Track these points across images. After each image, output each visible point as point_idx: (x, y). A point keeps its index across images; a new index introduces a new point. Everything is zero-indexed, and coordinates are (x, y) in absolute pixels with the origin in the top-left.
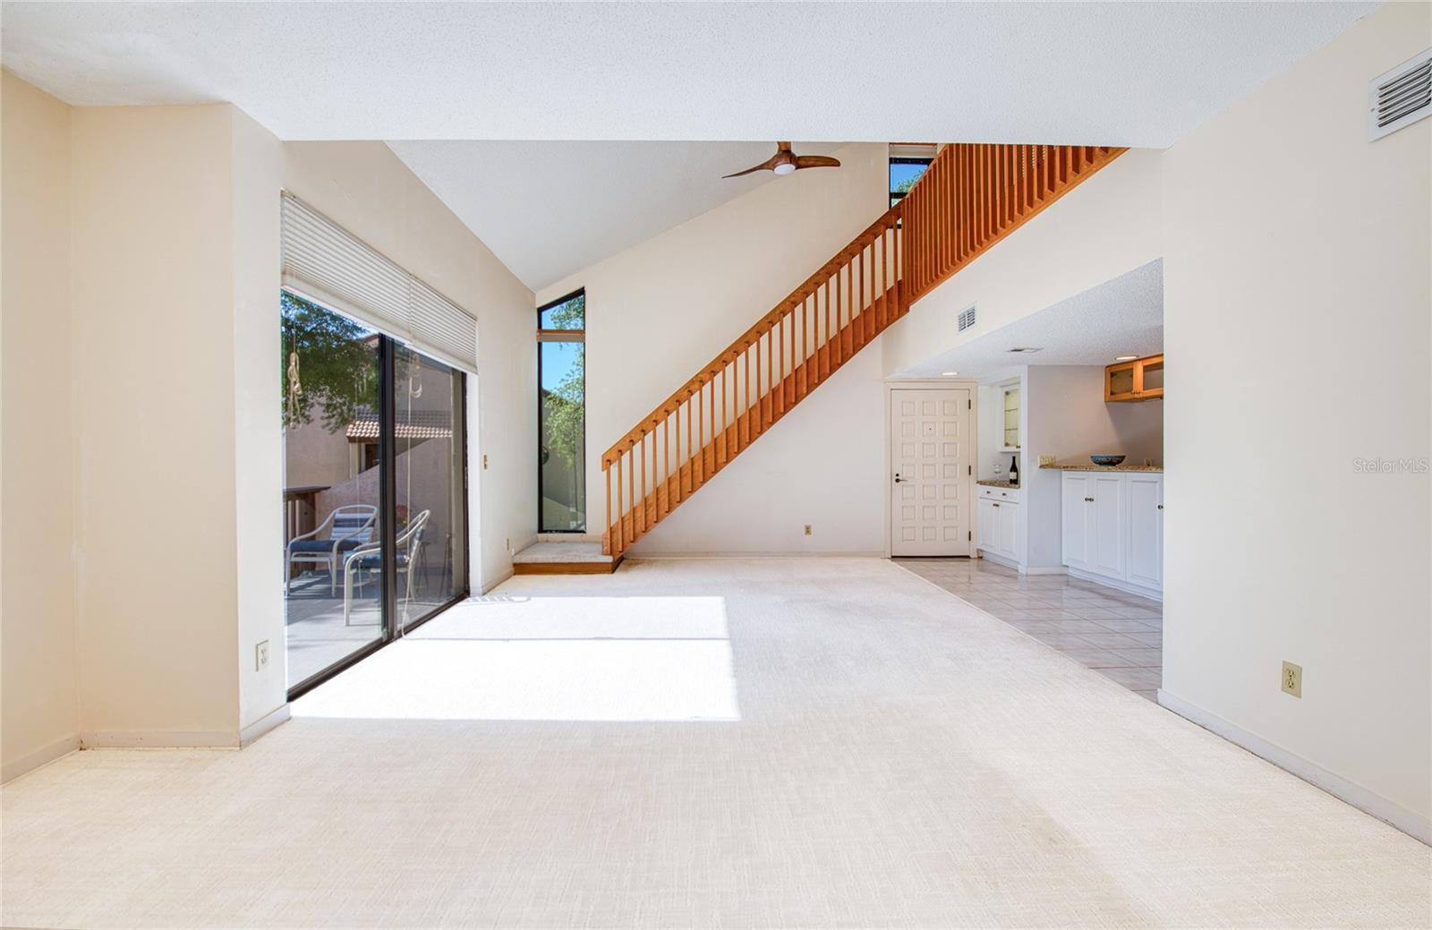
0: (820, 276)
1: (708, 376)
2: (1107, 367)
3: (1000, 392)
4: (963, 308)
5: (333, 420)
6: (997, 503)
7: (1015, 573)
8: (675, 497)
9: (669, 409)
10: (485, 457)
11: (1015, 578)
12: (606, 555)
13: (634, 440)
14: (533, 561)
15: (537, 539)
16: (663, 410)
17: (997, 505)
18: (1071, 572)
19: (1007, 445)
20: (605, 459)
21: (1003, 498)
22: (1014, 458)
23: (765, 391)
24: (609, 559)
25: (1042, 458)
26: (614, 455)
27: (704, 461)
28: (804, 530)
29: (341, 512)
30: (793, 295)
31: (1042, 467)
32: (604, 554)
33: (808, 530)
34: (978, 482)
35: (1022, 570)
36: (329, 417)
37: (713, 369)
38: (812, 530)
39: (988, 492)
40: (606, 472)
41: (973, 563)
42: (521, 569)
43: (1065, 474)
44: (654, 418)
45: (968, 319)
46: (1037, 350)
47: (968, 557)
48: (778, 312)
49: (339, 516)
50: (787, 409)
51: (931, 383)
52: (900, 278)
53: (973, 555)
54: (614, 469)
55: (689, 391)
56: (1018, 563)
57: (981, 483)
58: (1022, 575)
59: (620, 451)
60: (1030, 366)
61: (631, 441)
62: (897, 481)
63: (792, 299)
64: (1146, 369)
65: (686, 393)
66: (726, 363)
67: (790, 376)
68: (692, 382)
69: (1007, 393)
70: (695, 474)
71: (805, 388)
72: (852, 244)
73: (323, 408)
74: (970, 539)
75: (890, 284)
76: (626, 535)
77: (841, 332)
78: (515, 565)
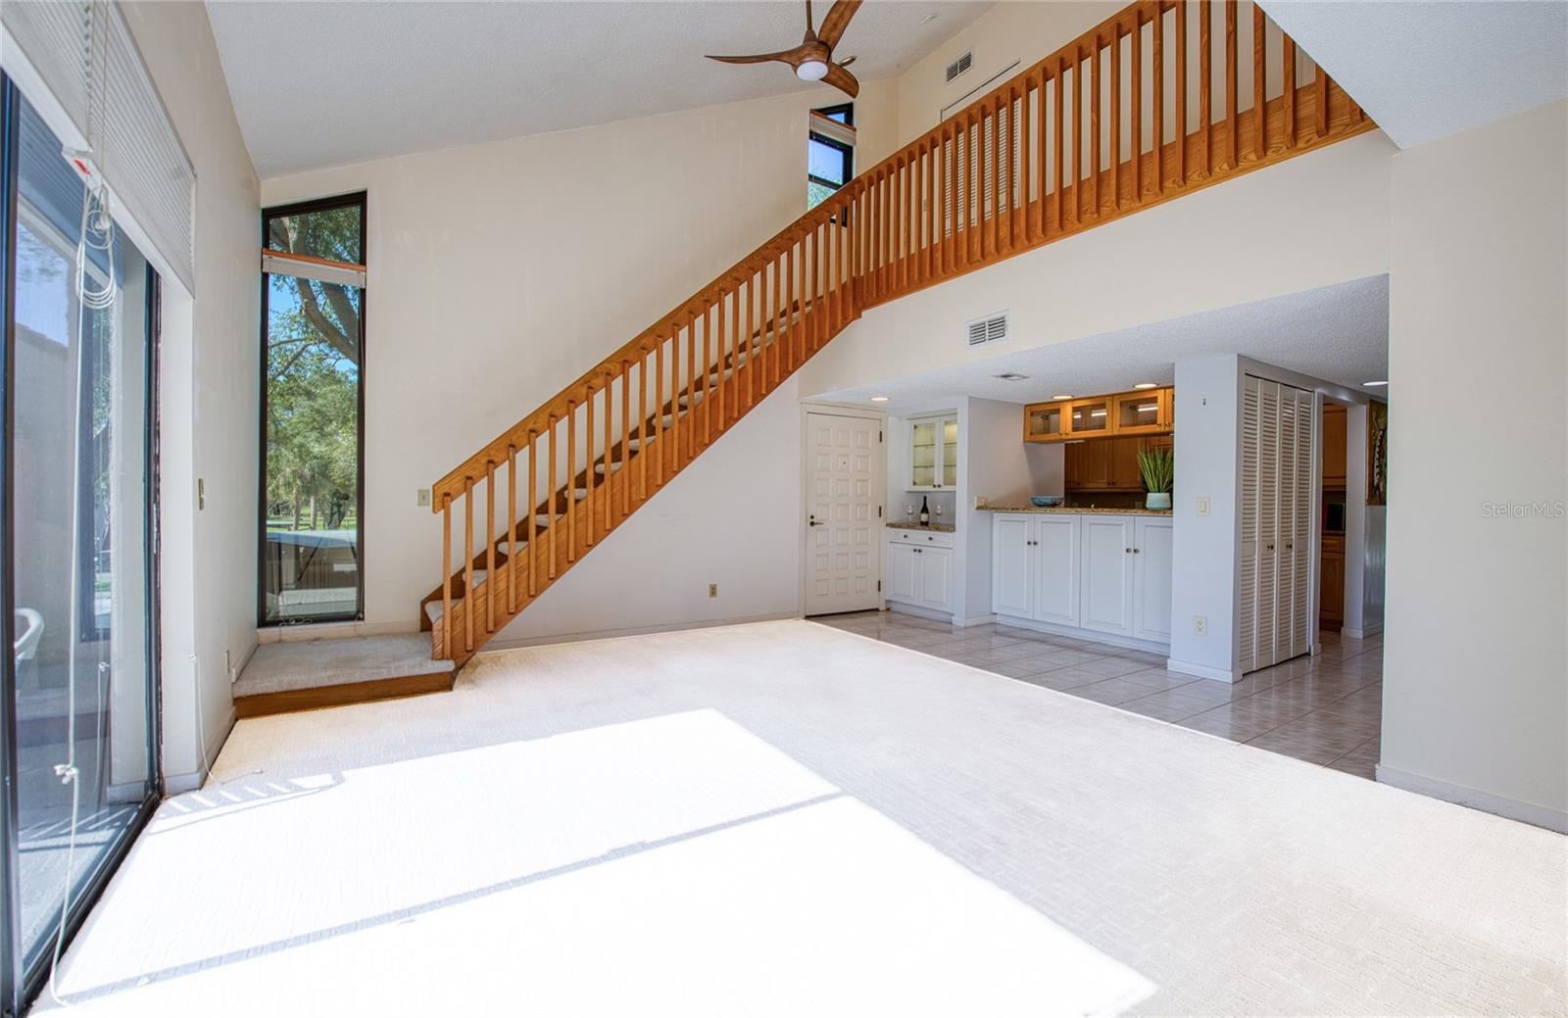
0: (768, 251)
1: (618, 365)
2: (1026, 406)
3: (908, 426)
4: (985, 315)
6: (918, 548)
7: (948, 626)
8: (565, 554)
9: (557, 413)
11: (950, 632)
12: (443, 659)
13: (495, 460)
15: (258, 639)
16: (548, 414)
17: (920, 551)
18: (998, 619)
19: (915, 484)
20: (440, 492)
21: (929, 543)
22: (925, 498)
24: (449, 667)
25: (978, 498)
26: (457, 484)
28: (709, 591)
31: (979, 508)
32: (437, 658)
33: (713, 591)
34: (887, 525)
35: (959, 621)
37: (626, 358)
38: (719, 591)
39: (905, 536)
40: (442, 513)
41: (882, 616)
43: (998, 516)
44: (531, 426)
45: (992, 329)
46: (1025, 378)
47: (877, 610)
48: (716, 289)
50: (728, 425)
51: (845, 411)
53: (882, 607)
54: (458, 506)
55: (590, 388)
56: (953, 615)
57: (892, 525)
58: (959, 629)
59: (469, 478)
60: (970, 398)
61: (490, 462)
62: (812, 524)
63: (736, 273)
64: (1076, 410)
65: (584, 390)
66: (646, 350)
68: (594, 373)
69: (915, 427)
70: (598, 516)
71: (750, 400)
74: (879, 589)
78: (237, 701)
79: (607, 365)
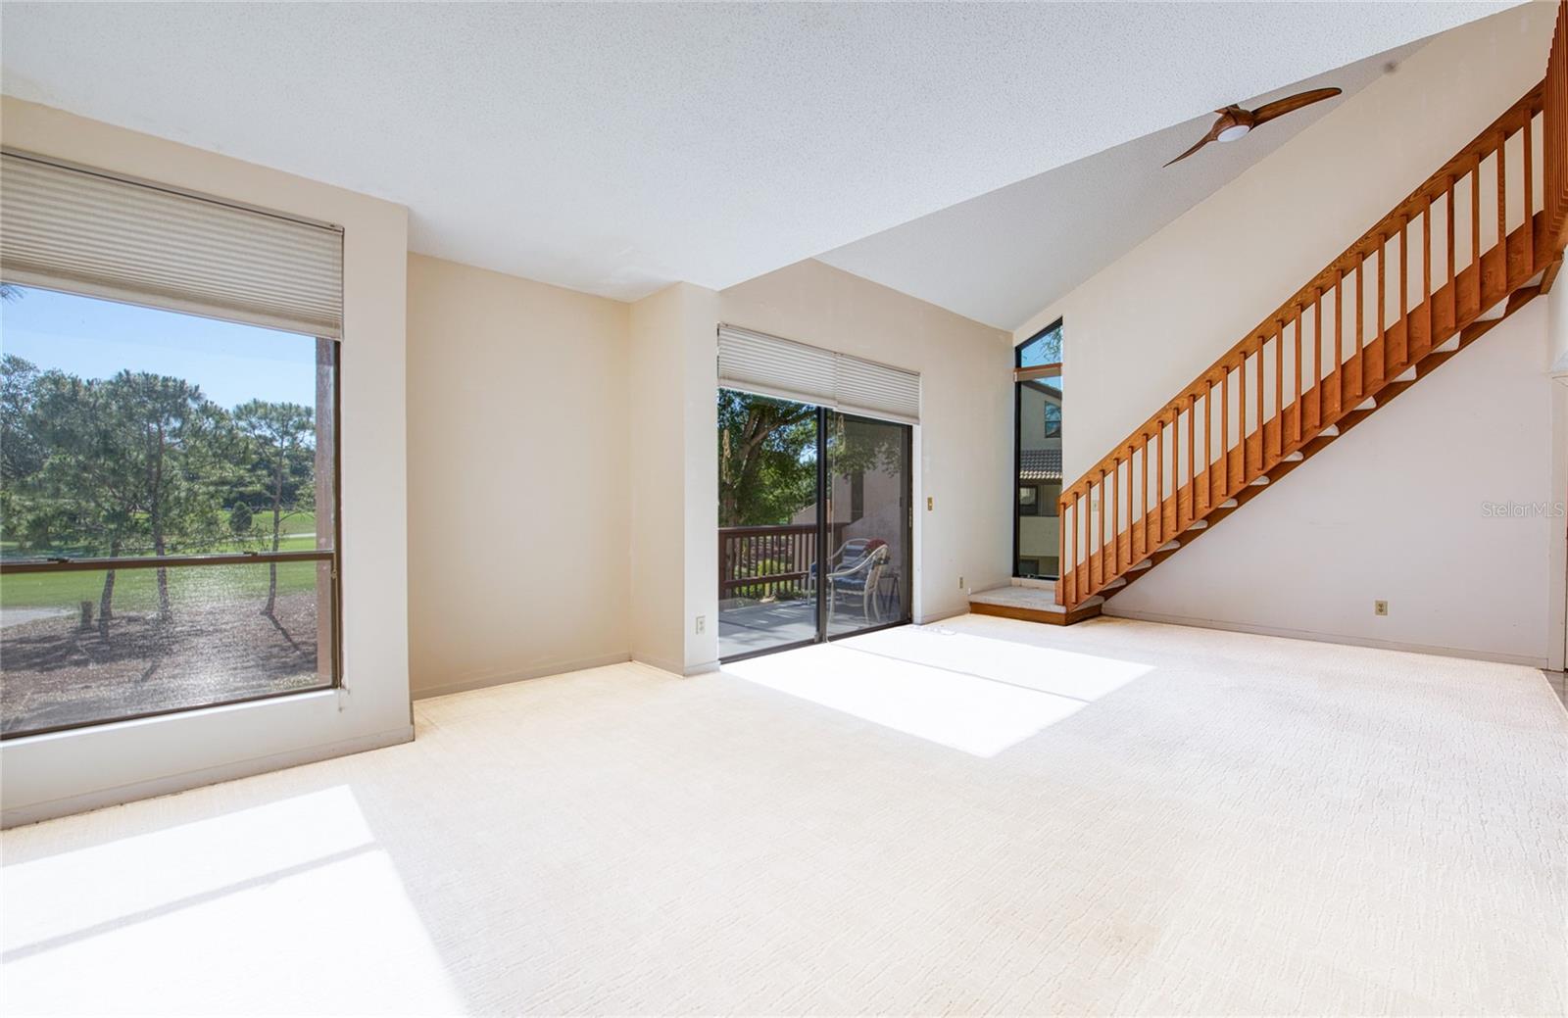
1: (1186, 401)
5: (891, 466)
8: (1140, 547)
9: (1135, 445)
10: (930, 500)
12: (1059, 605)
13: (1093, 481)
14: (987, 602)
15: (1011, 581)
16: (1128, 444)
23: (1270, 413)
24: (1062, 610)
26: (1069, 497)
27: (1178, 505)
28: (1373, 608)
29: (851, 543)
30: (1320, 276)
32: (1057, 604)
33: (1381, 608)
36: (888, 463)
37: (1194, 392)
38: (1388, 610)
42: (977, 608)
44: (1115, 456)
48: (1293, 304)
49: (848, 547)
52: (1538, 206)
55: (1160, 423)
59: (1076, 493)
61: (1090, 483)
63: (1318, 283)
65: (1156, 425)
66: (1211, 384)
67: (1312, 390)
68: (1164, 410)
70: (1166, 520)
72: (1433, 178)
73: (884, 456)
75: (1515, 220)
76: (1081, 586)
77: (1409, 318)
78: (971, 603)
79: (1176, 402)
